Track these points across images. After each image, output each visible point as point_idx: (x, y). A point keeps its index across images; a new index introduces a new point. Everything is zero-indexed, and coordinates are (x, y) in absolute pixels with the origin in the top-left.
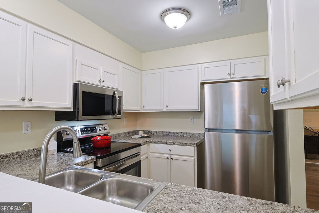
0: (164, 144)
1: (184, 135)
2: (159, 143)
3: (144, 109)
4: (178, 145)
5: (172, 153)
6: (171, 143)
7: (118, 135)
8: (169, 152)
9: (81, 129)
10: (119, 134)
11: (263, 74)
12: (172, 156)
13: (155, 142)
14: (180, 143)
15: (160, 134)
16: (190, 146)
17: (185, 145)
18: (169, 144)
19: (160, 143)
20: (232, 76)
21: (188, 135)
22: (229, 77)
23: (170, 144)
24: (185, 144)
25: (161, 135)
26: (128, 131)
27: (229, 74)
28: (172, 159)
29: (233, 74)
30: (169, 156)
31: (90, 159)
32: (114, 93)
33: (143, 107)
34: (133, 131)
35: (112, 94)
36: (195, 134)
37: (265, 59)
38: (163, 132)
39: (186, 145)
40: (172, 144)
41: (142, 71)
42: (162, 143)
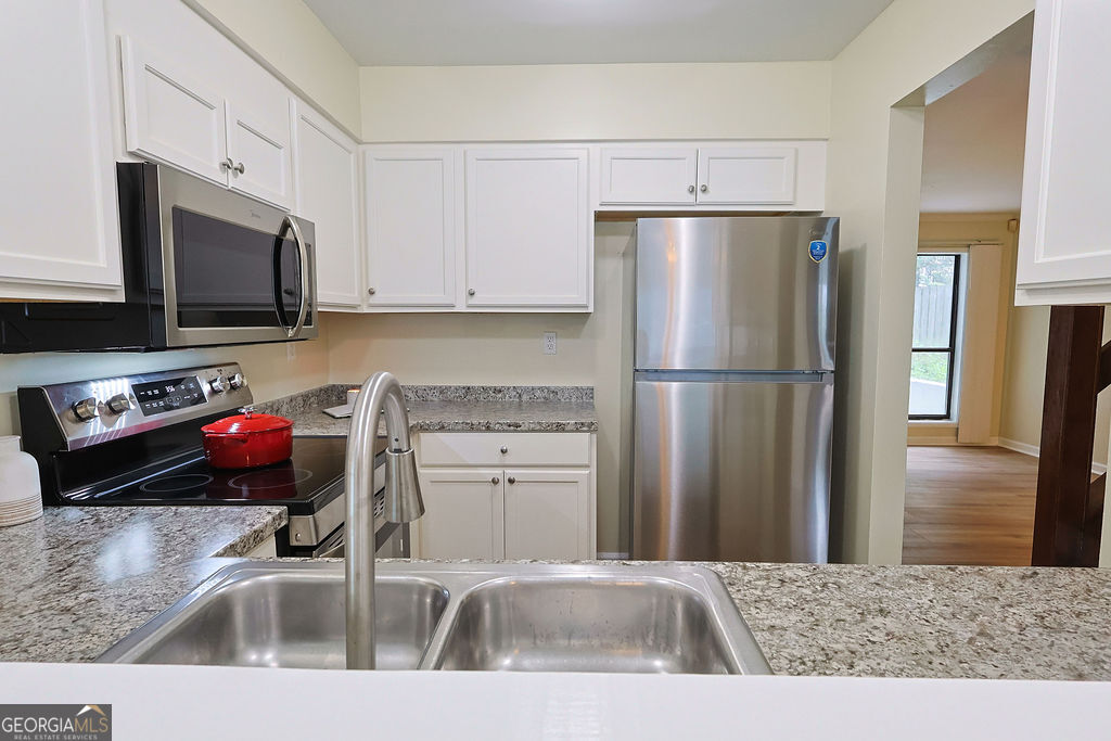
0: (479, 430)
1: (525, 398)
2: (458, 431)
3: (374, 300)
4: (533, 431)
5: (508, 459)
6: (506, 427)
7: (272, 407)
8: (497, 458)
9: (136, 388)
10: (273, 403)
11: (789, 199)
12: (511, 473)
13: (442, 429)
14: (539, 423)
15: (430, 398)
16: (577, 430)
17: (560, 428)
18: (498, 431)
19: (463, 431)
20: (701, 197)
21: (538, 393)
22: (691, 199)
23: (504, 431)
24: (559, 425)
25: (436, 399)
26: (303, 390)
27: (692, 190)
28: (511, 481)
29: (705, 190)
30: (497, 473)
31: (270, 518)
32: (286, 226)
33: (371, 293)
34: (321, 390)
35: (275, 230)
36: (562, 390)
37: (797, 150)
38: (442, 390)
39: (564, 430)
40: (512, 428)
41: (359, 142)
42: (472, 428)
